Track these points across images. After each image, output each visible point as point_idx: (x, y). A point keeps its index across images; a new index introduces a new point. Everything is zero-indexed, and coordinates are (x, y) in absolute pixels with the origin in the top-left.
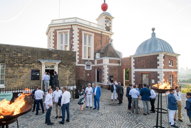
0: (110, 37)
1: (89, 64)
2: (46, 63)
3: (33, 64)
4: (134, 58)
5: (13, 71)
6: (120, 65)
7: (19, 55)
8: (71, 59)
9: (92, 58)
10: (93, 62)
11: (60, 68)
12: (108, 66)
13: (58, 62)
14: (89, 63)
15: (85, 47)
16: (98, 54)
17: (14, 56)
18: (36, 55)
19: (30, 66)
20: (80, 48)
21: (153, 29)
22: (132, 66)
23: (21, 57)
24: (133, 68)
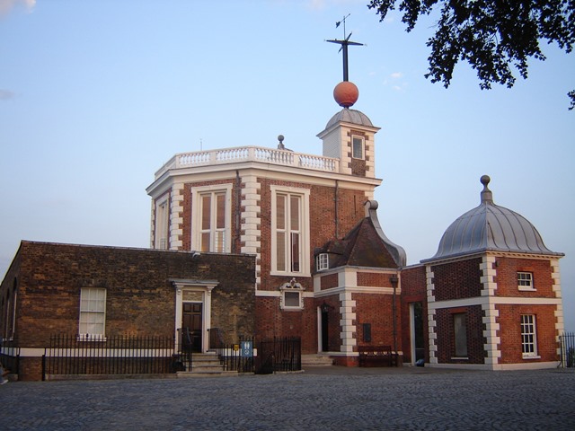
0: (366, 194)
1: (292, 290)
2: (185, 286)
3: (158, 290)
4: (433, 269)
5: (120, 305)
6: (399, 290)
7: (132, 269)
8: (243, 274)
9: (305, 271)
10: (307, 283)
11: (215, 300)
12: (355, 296)
13: (212, 285)
14: (295, 287)
15: (280, 236)
16: (326, 257)
17: (122, 271)
18: (164, 268)
19: (153, 294)
20: (265, 240)
21: (485, 181)
22: (430, 293)
23: (136, 273)
24: (431, 298)
